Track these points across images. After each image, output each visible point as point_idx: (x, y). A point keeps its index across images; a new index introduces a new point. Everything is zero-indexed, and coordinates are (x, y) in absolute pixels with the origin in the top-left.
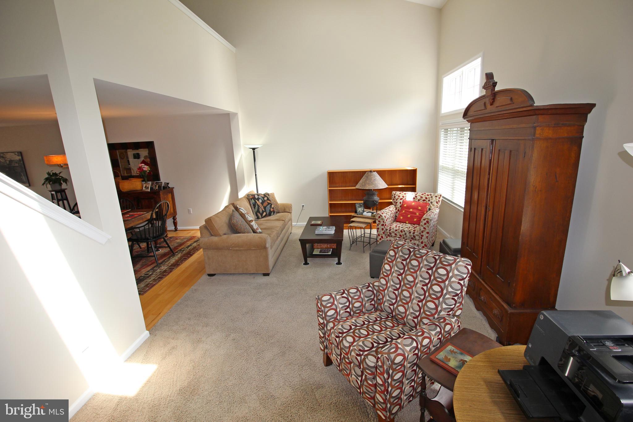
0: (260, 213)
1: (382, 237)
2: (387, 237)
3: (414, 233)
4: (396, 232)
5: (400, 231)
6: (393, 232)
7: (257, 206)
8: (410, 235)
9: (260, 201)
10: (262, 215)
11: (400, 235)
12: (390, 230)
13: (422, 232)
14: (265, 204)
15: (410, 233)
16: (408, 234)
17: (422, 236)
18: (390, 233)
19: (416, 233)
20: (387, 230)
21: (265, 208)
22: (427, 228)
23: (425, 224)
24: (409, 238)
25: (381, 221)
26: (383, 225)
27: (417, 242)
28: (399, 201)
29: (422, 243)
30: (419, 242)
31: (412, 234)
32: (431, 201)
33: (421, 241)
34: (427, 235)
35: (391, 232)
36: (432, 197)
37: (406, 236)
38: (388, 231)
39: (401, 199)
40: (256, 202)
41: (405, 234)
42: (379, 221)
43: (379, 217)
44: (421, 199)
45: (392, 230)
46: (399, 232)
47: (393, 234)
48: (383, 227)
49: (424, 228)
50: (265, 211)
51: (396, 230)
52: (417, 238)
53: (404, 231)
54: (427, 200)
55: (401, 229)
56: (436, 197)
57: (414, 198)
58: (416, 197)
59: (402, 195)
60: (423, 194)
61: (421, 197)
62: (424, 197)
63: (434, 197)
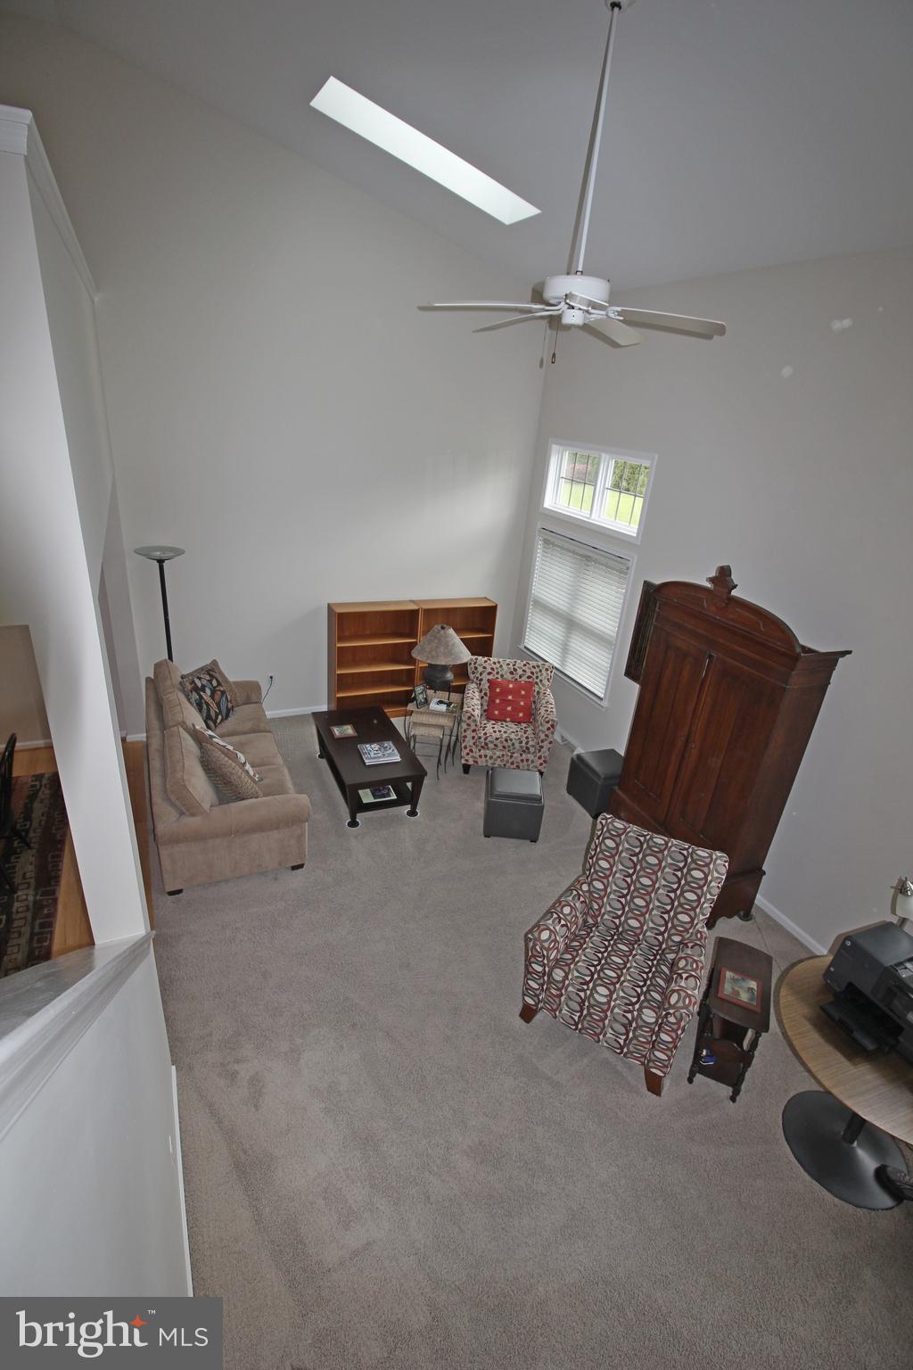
0: (211, 719)
1: (471, 751)
2: (480, 750)
3: (527, 743)
4: (496, 742)
5: (503, 740)
6: (491, 742)
7: (205, 706)
8: (521, 747)
9: (208, 691)
10: (215, 722)
11: (504, 747)
12: (486, 739)
13: (542, 741)
14: (217, 697)
15: (521, 742)
16: (517, 745)
17: (542, 747)
18: (486, 744)
19: (531, 743)
20: (480, 738)
21: (218, 705)
22: (550, 735)
23: (548, 729)
24: (519, 750)
25: (472, 724)
26: (474, 731)
27: (531, 757)
28: (485, 677)
29: (540, 758)
30: (535, 756)
31: (524, 744)
32: (540, 678)
33: (538, 755)
34: (549, 746)
35: (487, 741)
36: (541, 671)
37: (514, 748)
38: (482, 740)
39: (489, 674)
40: (201, 697)
41: (513, 744)
42: (468, 725)
43: (469, 718)
45: (489, 739)
46: (502, 742)
47: (491, 746)
48: (474, 734)
49: (547, 736)
50: (220, 712)
51: (497, 739)
52: (532, 750)
53: (511, 740)
55: (505, 735)
56: (547, 670)
57: (511, 673)
58: (515, 670)
59: (489, 664)
60: (525, 665)
61: (524, 671)
62: (528, 670)
63: (544, 671)
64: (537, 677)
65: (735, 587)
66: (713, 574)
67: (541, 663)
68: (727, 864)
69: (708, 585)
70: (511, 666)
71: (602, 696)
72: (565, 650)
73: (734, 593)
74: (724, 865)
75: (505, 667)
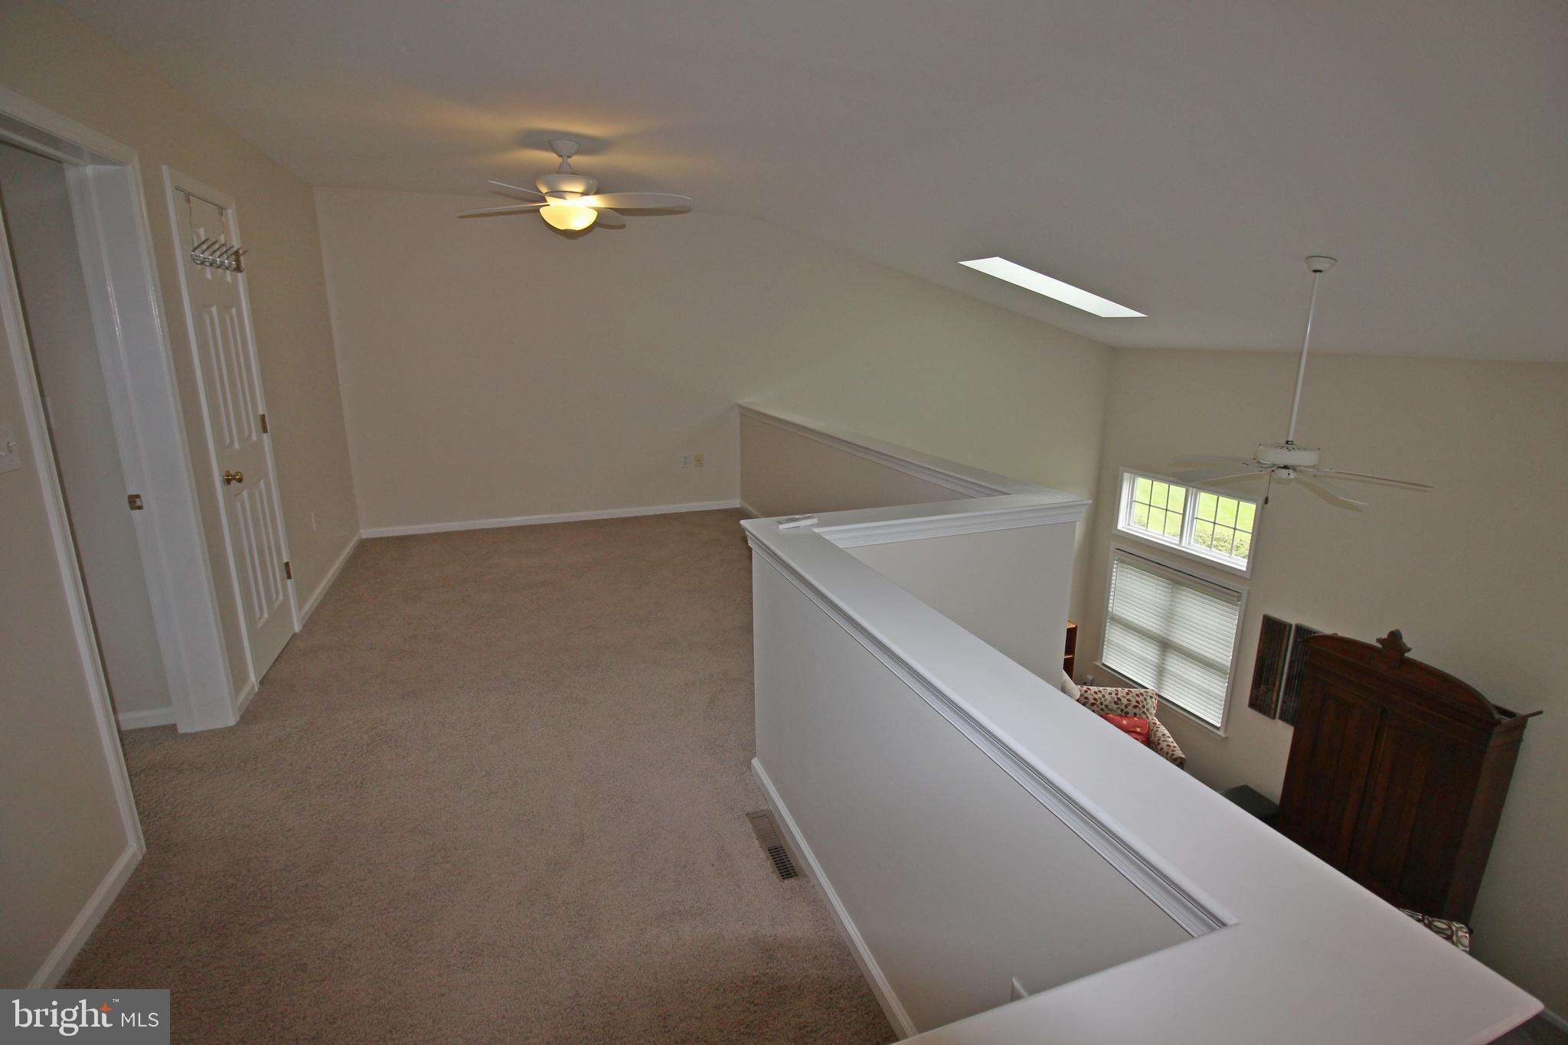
32: (1146, 707)
36: (1145, 699)
39: (1093, 704)
44: (1129, 704)
54: (1141, 706)
56: (1151, 697)
57: (1116, 703)
58: (1119, 699)
59: (1091, 694)
60: (1128, 694)
61: (1129, 700)
62: (1132, 699)
63: (1149, 700)
64: (1143, 707)
65: (1409, 650)
66: (1385, 636)
67: (1143, 691)
68: (1467, 935)
69: (1379, 645)
70: (1113, 695)
71: (1219, 725)
72: (1161, 672)
73: (1407, 655)
74: (1466, 937)
75: (1107, 696)
